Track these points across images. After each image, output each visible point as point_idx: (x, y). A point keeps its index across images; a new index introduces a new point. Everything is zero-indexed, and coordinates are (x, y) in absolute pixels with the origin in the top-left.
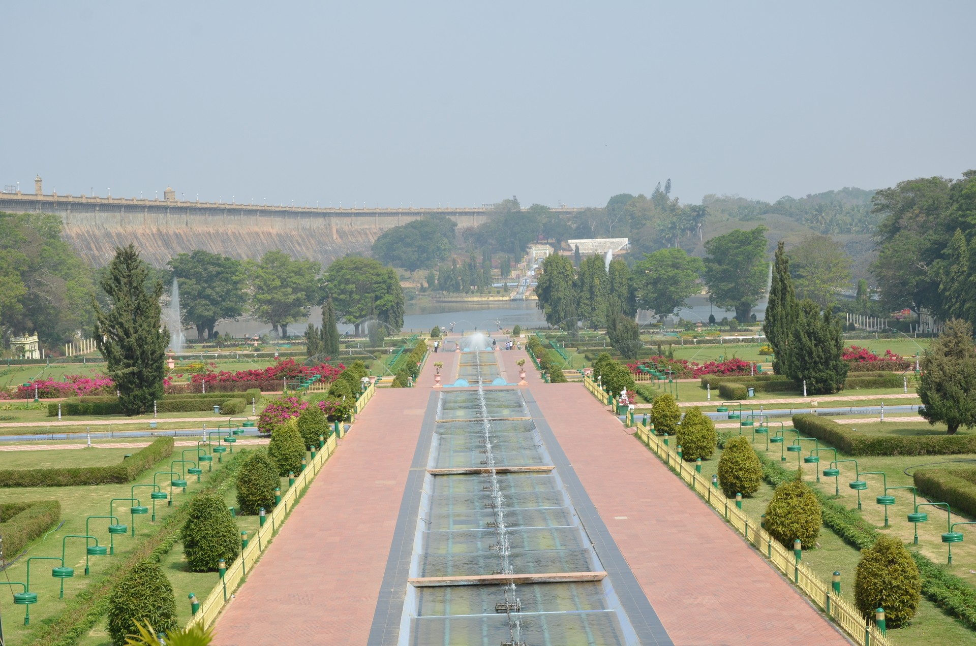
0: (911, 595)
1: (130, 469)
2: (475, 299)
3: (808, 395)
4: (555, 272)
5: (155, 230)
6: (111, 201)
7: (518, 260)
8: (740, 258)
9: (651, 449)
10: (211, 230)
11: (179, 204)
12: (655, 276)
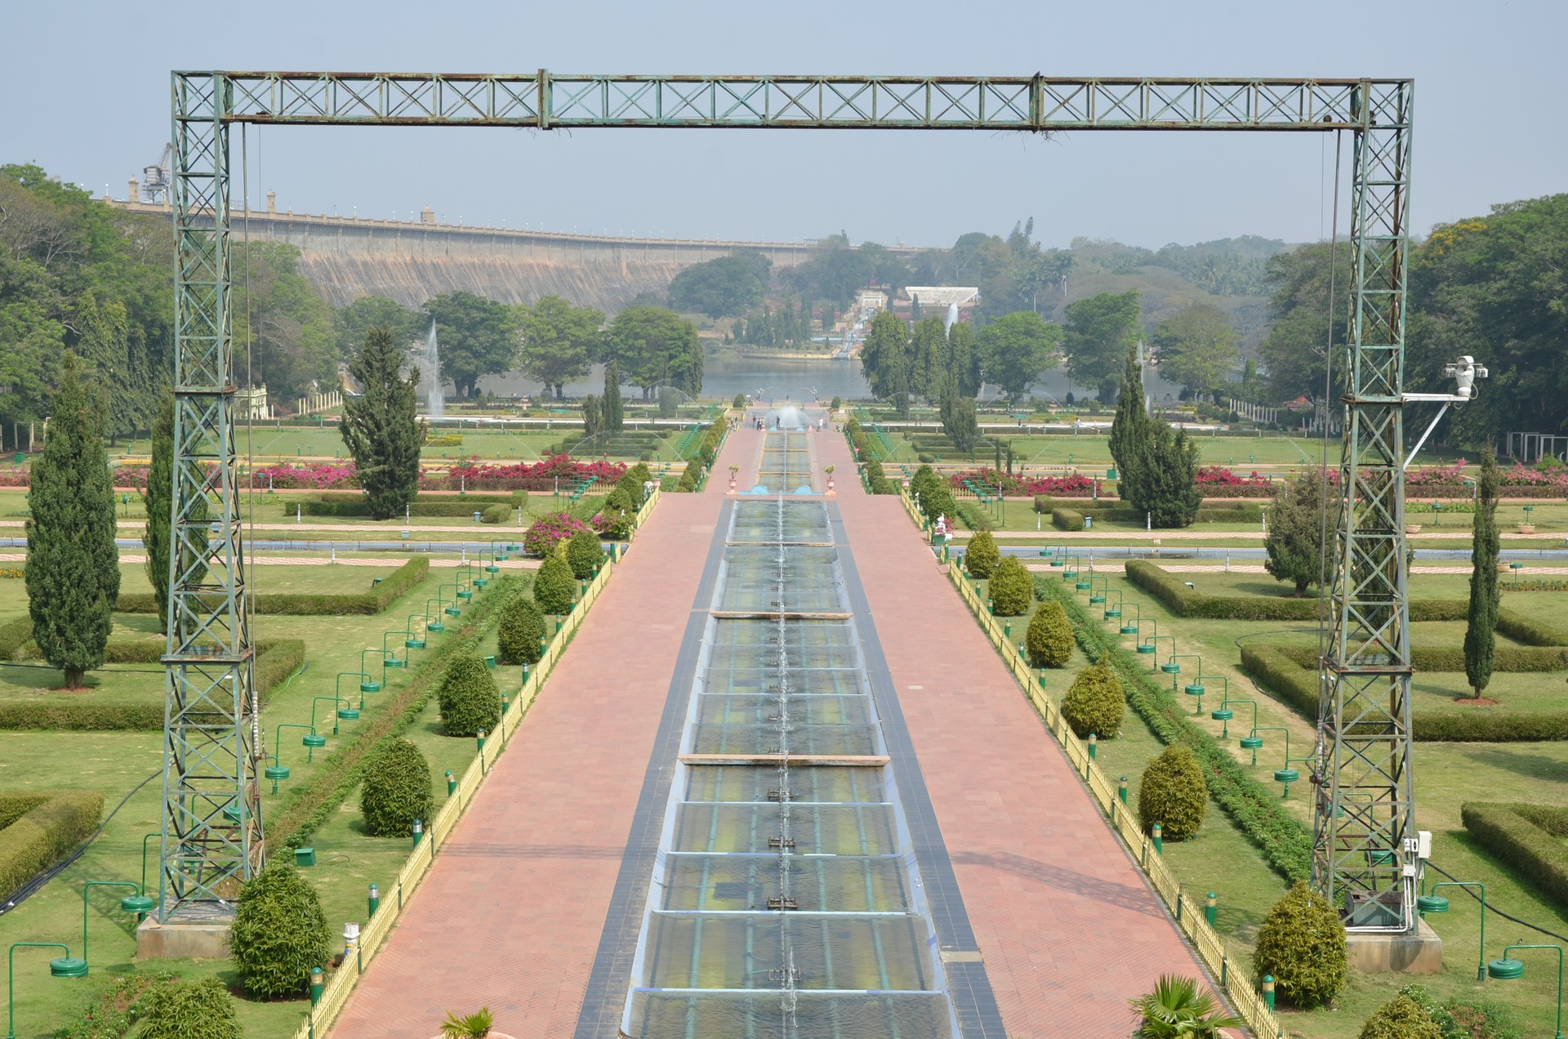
0: (1196, 809)
1: (381, 599)
2: (790, 356)
3: (1152, 527)
4: (885, 335)
5: (408, 259)
6: (357, 223)
7: (844, 309)
8: (1106, 328)
9: (962, 595)
10: (476, 261)
11: (438, 228)
12: (1003, 343)
